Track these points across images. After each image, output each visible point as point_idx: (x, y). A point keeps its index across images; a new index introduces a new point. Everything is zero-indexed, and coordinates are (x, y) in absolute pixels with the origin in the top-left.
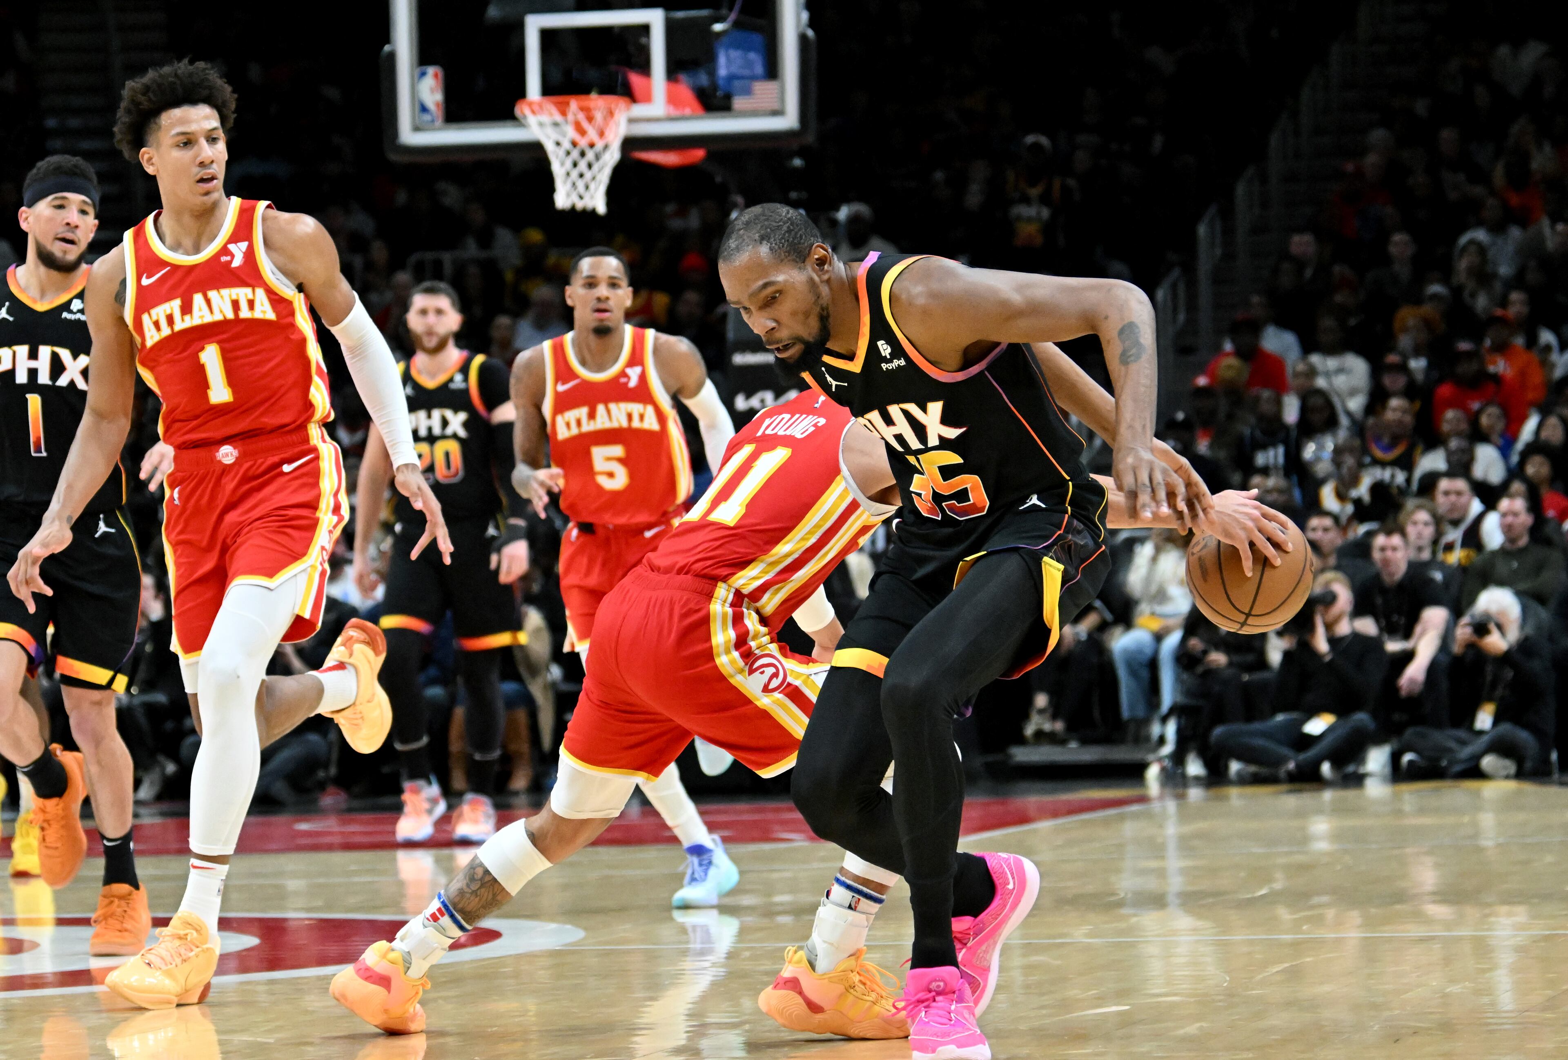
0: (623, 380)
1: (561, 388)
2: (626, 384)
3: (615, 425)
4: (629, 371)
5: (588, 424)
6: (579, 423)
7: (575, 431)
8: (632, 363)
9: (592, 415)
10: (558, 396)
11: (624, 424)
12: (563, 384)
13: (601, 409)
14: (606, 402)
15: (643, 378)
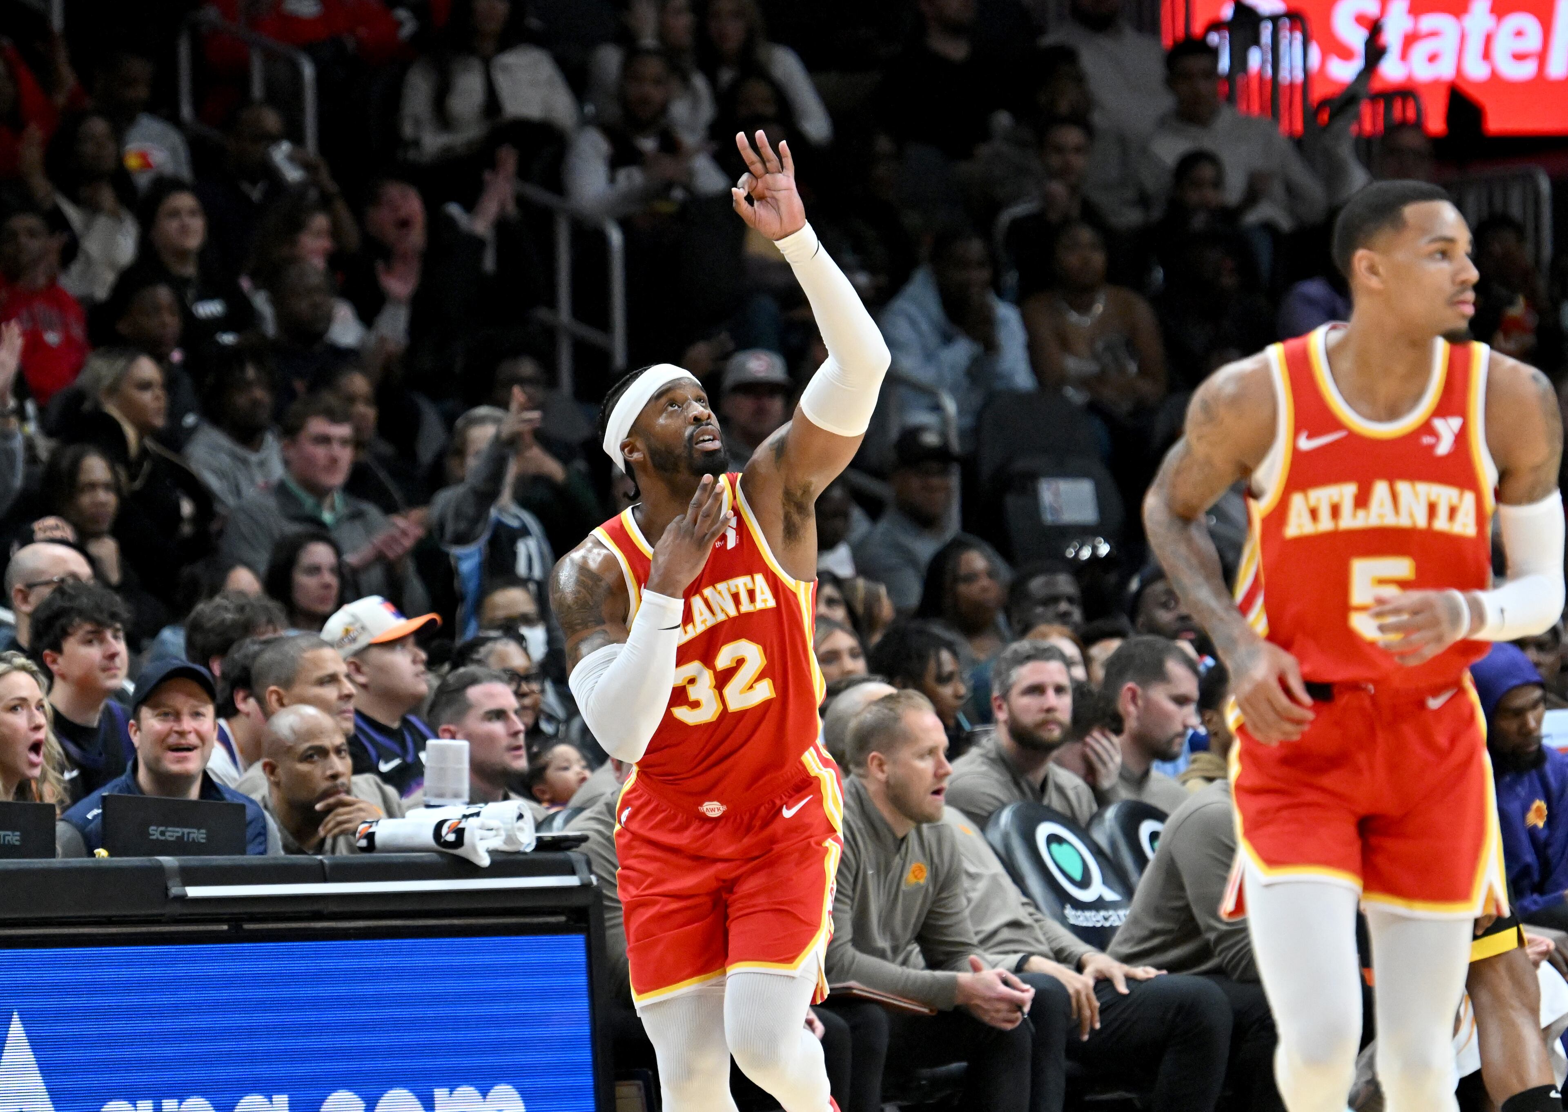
0: (1427, 440)
1: (1305, 444)
2: (1432, 447)
3: (1404, 521)
4: (1439, 424)
5: (1354, 515)
6: (1335, 511)
7: (1325, 524)
8: (1443, 409)
9: (1362, 501)
10: (1298, 457)
11: (1421, 522)
12: (1310, 437)
13: (1381, 489)
14: (1391, 478)
15: (1462, 438)
